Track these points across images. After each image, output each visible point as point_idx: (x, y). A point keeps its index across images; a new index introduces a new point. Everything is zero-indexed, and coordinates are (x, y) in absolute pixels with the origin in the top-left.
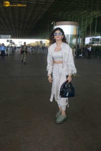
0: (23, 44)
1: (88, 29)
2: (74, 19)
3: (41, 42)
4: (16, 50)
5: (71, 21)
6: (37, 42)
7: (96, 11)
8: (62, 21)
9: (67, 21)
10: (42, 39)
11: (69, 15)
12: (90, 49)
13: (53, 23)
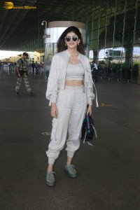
2: (80, 18)
13: (44, 23)
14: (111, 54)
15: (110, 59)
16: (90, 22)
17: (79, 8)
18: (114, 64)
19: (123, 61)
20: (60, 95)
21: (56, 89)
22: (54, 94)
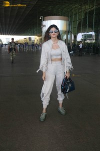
0: (11, 41)
1: (79, 24)
2: (65, 13)
3: (30, 38)
4: (3, 48)
5: (61, 15)
6: (26, 39)
7: (87, 5)
8: (52, 15)
9: (57, 15)
10: (32, 35)
11: (59, 10)
12: (81, 46)
13: (42, 18)
14: (85, 37)
15: (85, 40)
16: (71, 16)
17: (64, 6)
18: (87, 43)
19: (94, 41)
20: (48, 67)
21: (46, 63)
22: (44, 67)
